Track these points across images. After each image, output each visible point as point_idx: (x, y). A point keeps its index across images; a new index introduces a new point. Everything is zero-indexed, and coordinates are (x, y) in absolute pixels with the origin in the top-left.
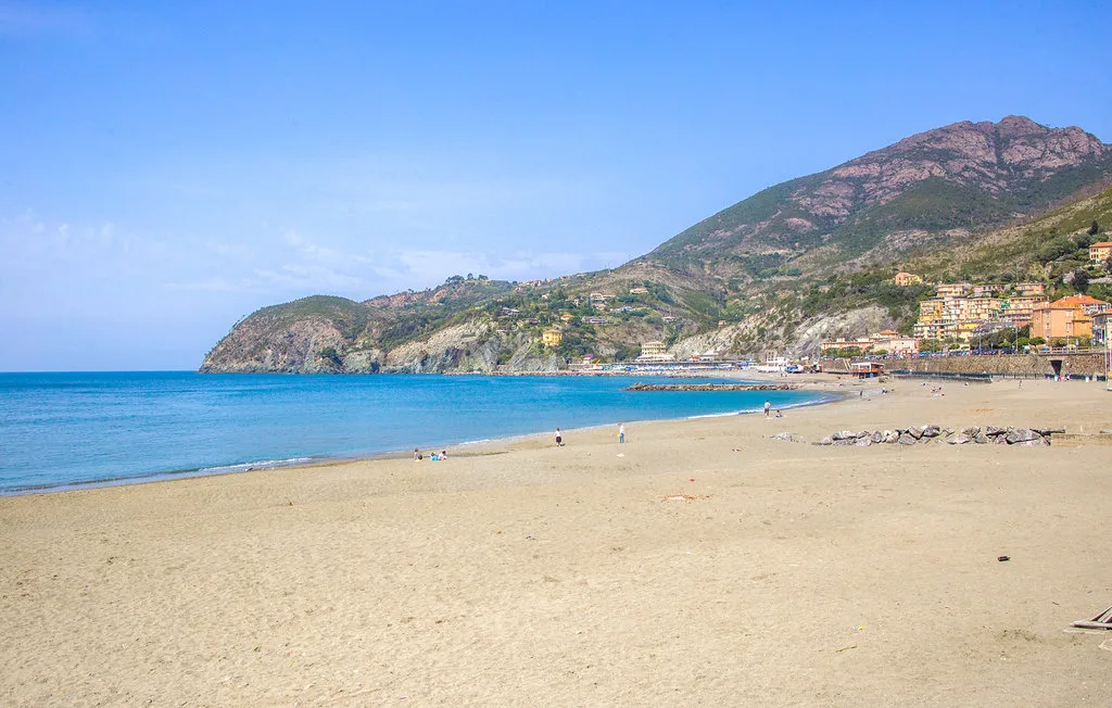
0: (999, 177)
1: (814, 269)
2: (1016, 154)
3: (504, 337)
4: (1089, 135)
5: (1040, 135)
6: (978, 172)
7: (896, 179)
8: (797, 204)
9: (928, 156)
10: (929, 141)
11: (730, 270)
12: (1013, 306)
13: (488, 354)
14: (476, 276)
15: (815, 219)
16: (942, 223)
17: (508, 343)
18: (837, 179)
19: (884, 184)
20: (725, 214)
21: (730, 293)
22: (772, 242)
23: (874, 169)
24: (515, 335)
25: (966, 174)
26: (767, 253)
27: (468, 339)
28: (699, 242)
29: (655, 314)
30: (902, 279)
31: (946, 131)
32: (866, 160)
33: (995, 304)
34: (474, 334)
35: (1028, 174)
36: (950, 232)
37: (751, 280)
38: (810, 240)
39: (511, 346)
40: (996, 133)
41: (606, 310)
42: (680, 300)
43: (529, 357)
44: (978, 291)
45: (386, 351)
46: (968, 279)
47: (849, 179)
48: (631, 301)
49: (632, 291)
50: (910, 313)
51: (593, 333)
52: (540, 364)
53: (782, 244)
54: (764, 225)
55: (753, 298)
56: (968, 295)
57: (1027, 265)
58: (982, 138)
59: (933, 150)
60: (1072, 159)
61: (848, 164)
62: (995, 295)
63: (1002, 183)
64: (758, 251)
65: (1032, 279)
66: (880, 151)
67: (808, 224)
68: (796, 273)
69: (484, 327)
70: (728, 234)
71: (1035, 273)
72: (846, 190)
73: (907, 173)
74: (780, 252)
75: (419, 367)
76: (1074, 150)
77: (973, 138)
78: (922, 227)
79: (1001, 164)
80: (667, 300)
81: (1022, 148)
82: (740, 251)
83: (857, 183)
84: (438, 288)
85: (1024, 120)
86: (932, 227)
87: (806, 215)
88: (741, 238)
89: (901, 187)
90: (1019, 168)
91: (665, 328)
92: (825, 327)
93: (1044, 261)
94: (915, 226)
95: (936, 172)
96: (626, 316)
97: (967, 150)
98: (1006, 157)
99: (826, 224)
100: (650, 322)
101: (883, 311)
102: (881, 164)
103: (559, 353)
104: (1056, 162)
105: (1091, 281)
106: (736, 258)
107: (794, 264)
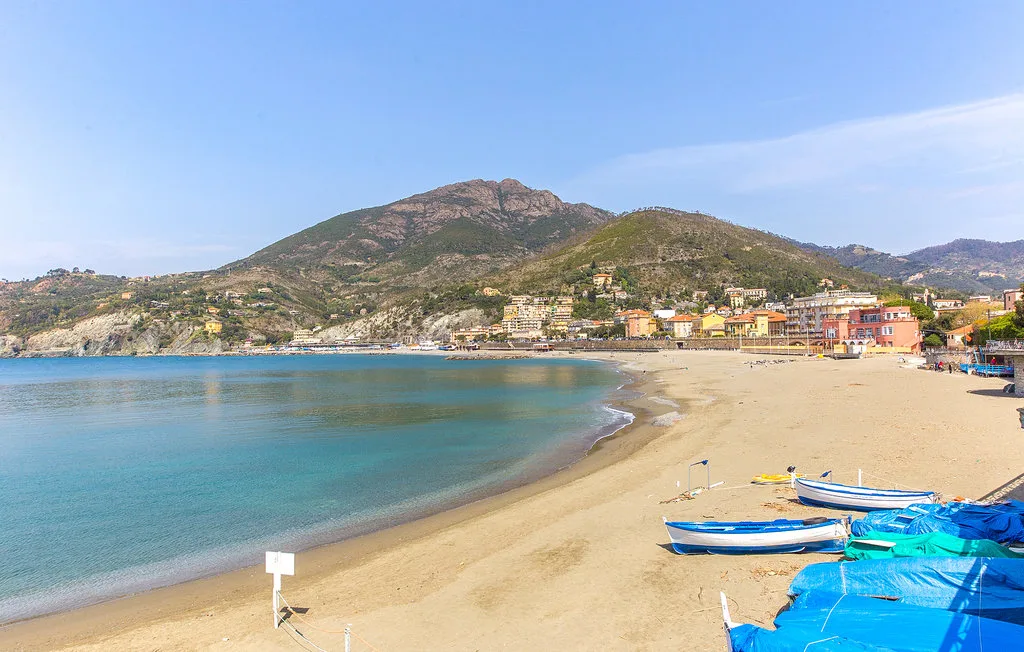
0: (503, 220)
1: (388, 278)
2: (513, 206)
3: (162, 326)
4: (555, 197)
5: (526, 194)
6: (490, 215)
7: (437, 216)
8: (365, 229)
9: (458, 201)
10: (456, 191)
11: (321, 277)
12: (558, 310)
13: (150, 338)
14: (82, 270)
15: (379, 240)
16: (474, 249)
17: (167, 330)
18: (393, 212)
19: (428, 219)
20: (309, 231)
21: (326, 293)
22: (350, 256)
23: (420, 207)
24: (172, 324)
25: (482, 216)
26: (349, 264)
27: (121, 327)
28: (291, 252)
29: (282, 309)
30: (489, 292)
31: (467, 184)
32: (414, 200)
33: (548, 309)
34: (126, 323)
35: (521, 219)
36: (478, 256)
37: (341, 285)
38: (380, 257)
39: (170, 333)
40: (499, 189)
41: (243, 304)
42: (295, 298)
43: (194, 341)
44: (536, 300)
45: (24, 338)
46: (528, 293)
47: (402, 213)
48: (262, 298)
49: (259, 290)
50: (497, 313)
51: (240, 323)
52: (206, 346)
53: (358, 258)
54: (343, 243)
55: (348, 297)
56: (530, 303)
57: (559, 285)
58: (491, 192)
59: (460, 198)
60: (546, 212)
61: (402, 202)
62: (546, 303)
63: (505, 224)
64: (341, 262)
65: (565, 294)
66: (422, 195)
67: (376, 244)
68: (375, 280)
69: (136, 317)
70: (314, 247)
71: (565, 291)
72: (401, 221)
73: (444, 213)
74: (358, 264)
75: (82, 351)
76: (547, 206)
77: (487, 192)
78: (460, 252)
79: (503, 210)
80: (286, 297)
81: (516, 202)
82: (327, 261)
83: (409, 216)
84: (38, 280)
85: (516, 183)
86: (467, 253)
87: (375, 238)
88: (326, 251)
89: (441, 222)
90: (515, 214)
91: (292, 319)
92: (447, 321)
93: (569, 284)
94: (455, 251)
95: (465, 214)
96: (261, 310)
97: (482, 200)
98: (507, 207)
99: (389, 244)
100: (282, 314)
101: (480, 312)
102: (425, 204)
103: (223, 339)
104: (537, 213)
105: (597, 296)
106: (325, 267)
107: (373, 274)
